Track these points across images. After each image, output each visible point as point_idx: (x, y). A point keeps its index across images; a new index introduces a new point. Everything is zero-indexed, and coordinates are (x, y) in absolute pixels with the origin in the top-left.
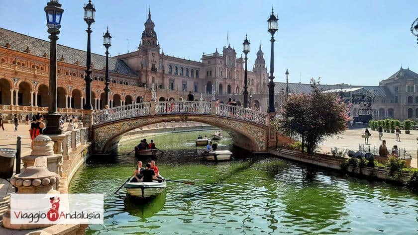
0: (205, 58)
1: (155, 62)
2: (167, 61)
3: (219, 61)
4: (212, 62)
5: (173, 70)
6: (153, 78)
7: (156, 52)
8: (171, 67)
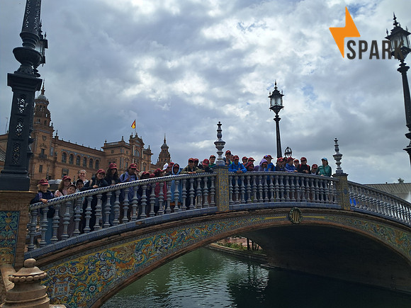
0: (107, 147)
1: (46, 147)
2: (60, 147)
5: (68, 158)
6: (41, 166)
7: (47, 135)
8: (65, 154)
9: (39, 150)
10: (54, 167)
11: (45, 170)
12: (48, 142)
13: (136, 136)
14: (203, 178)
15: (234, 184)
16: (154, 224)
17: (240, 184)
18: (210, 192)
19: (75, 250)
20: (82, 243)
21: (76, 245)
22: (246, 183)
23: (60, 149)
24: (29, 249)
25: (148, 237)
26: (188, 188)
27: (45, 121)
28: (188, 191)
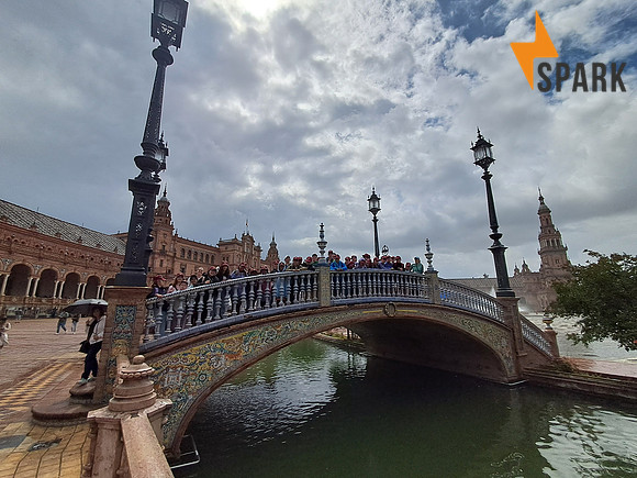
0: (221, 244)
3: (237, 247)
4: (230, 248)
8: (183, 250)
13: (248, 234)
14: (306, 275)
15: (335, 281)
16: (260, 318)
17: (340, 281)
18: (312, 289)
19: (187, 341)
20: (194, 335)
21: (187, 337)
22: (346, 280)
24: (144, 341)
25: (255, 329)
26: (292, 284)
28: (292, 287)
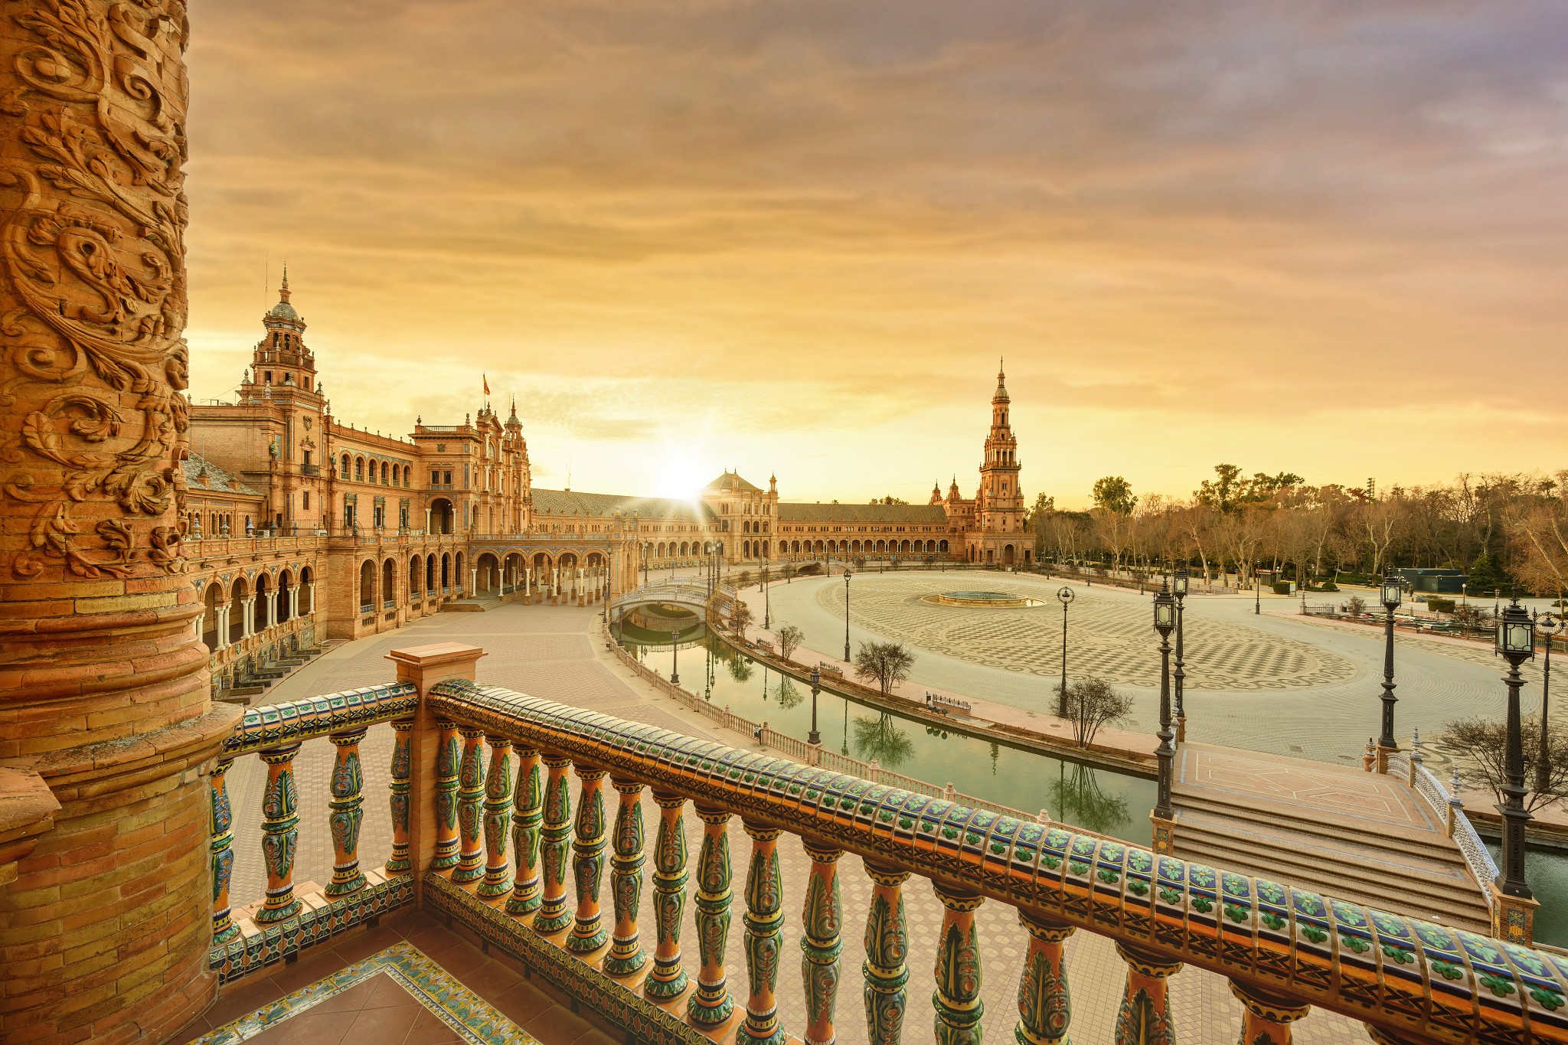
0: (422, 434)
1: (312, 445)
2: (337, 442)
5: (353, 468)
6: (306, 494)
7: (314, 416)
8: (346, 458)
9: (298, 458)
10: (331, 493)
11: (314, 502)
12: (316, 433)
13: (488, 411)
23: (339, 447)
27: (306, 379)
